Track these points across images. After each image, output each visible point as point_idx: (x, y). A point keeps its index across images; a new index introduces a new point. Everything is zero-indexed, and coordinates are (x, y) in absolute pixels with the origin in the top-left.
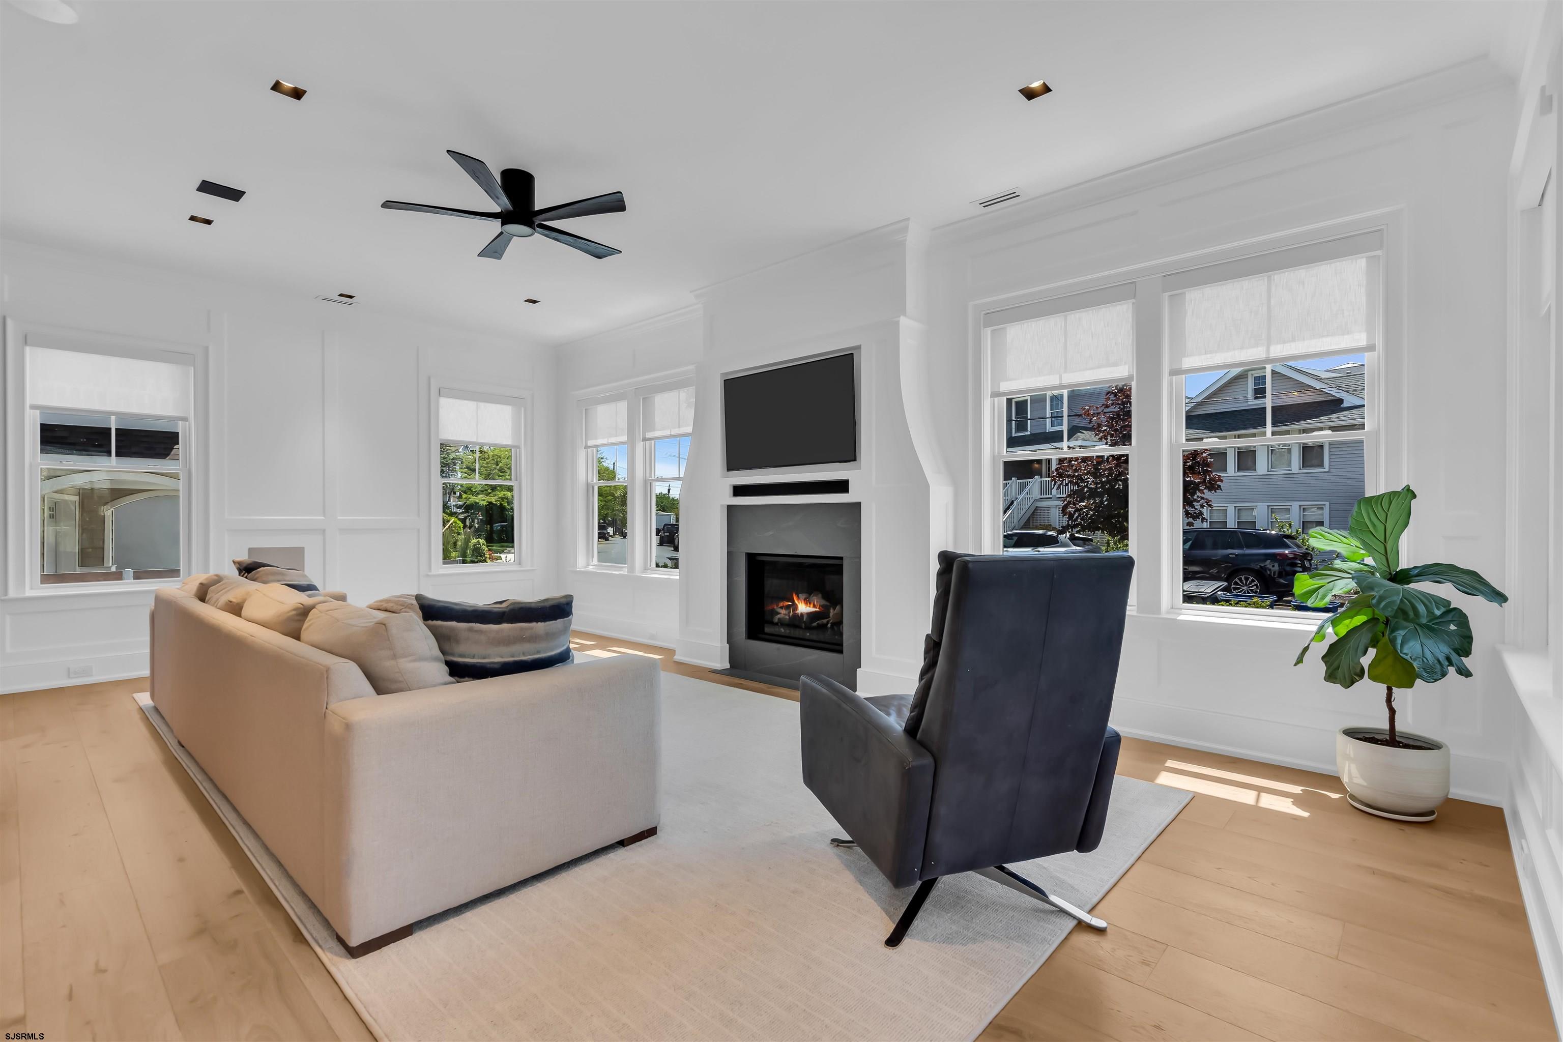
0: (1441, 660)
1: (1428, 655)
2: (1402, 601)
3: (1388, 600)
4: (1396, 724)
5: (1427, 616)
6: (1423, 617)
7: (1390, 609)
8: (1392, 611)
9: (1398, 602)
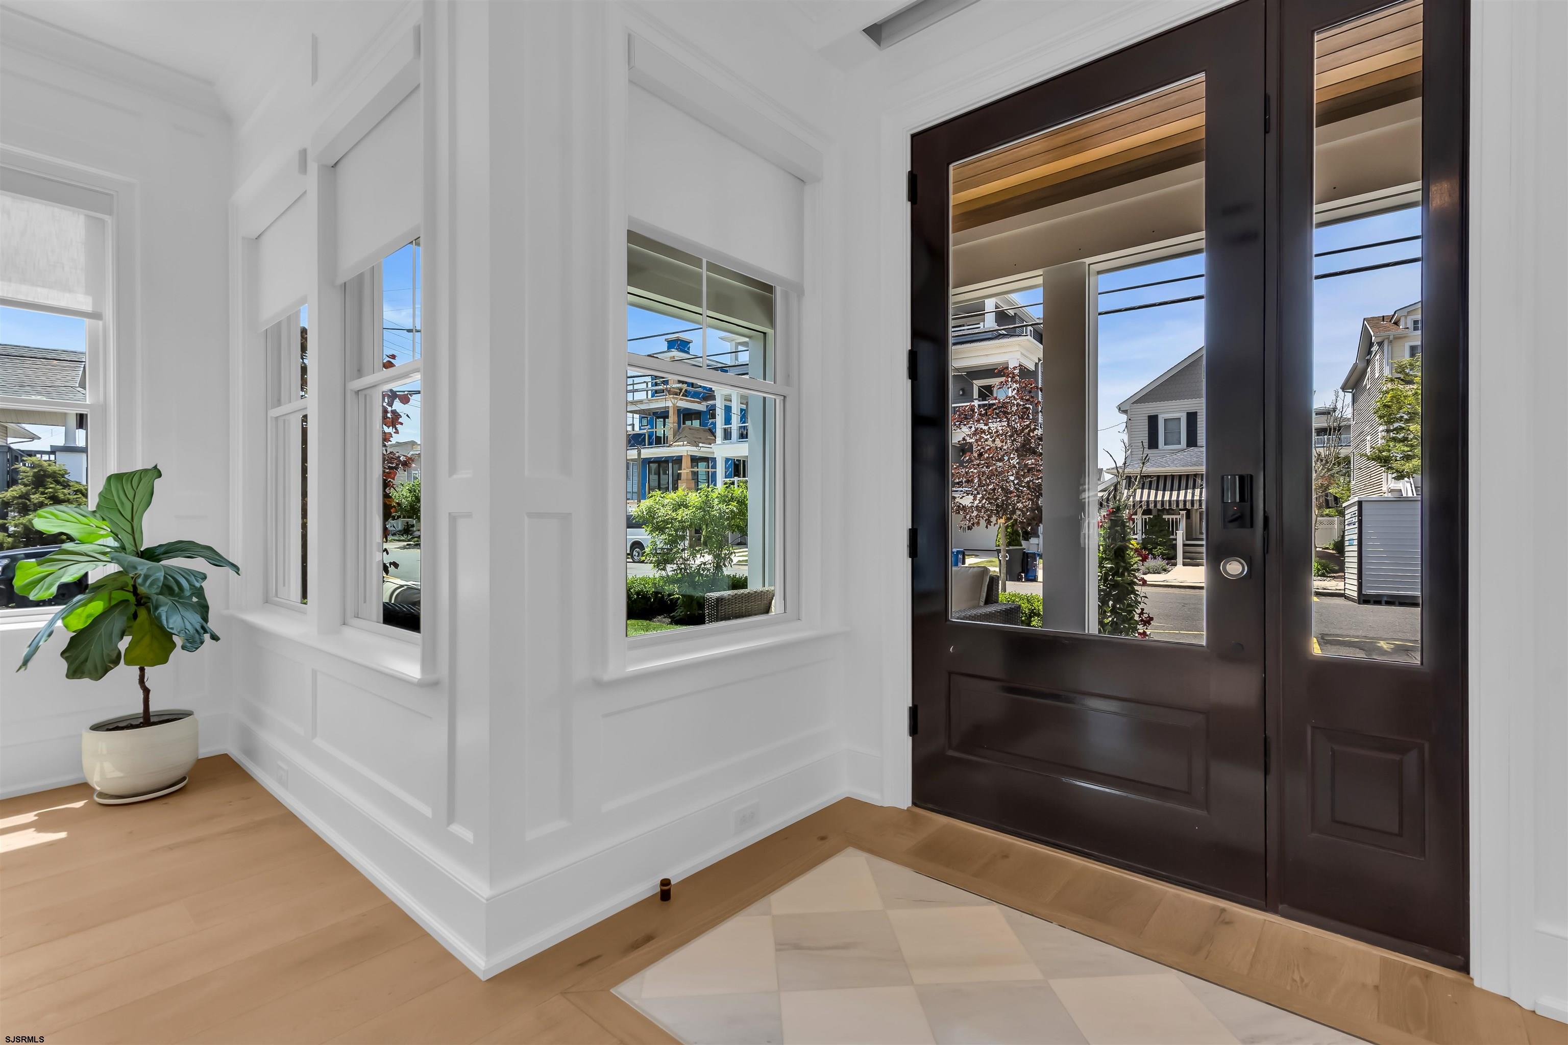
0: (198, 629)
1: (189, 627)
2: (165, 577)
3: (152, 578)
4: (150, 703)
5: (190, 589)
6: (187, 590)
7: (155, 587)
8: (157, 588)
9: (162, 578)
